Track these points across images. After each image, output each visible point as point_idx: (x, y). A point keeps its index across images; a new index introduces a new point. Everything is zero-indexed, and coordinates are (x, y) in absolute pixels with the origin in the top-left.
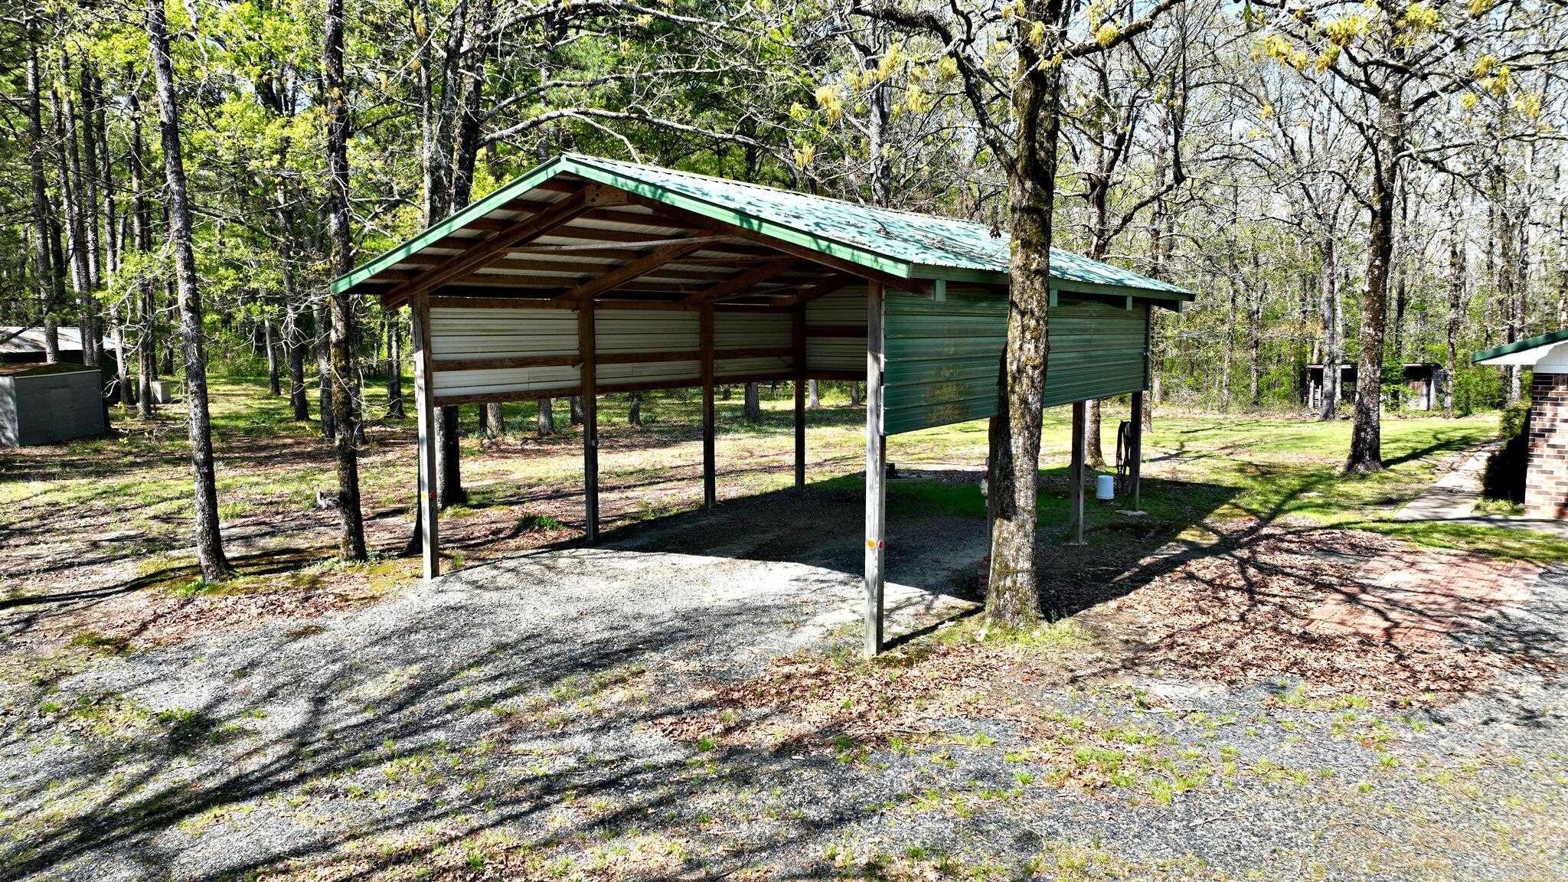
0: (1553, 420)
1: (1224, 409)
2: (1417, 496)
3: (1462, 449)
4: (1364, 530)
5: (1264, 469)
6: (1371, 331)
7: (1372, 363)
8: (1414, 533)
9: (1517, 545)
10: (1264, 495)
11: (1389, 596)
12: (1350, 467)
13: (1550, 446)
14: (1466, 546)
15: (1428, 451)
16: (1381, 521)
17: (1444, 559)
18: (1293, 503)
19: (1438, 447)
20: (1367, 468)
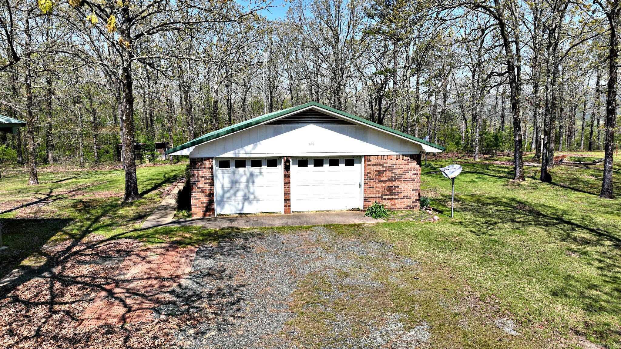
0: (198, 177)
1: (82, 166)
2: (152, 213)
3: (173, 182)
4: (126, 238)
5: (86, 204)
6: (128, 137)
7: (130, 152)
8: (148, 236)
9: (188, 236)
10: (82, 222)
11: (130, 286)
12: (127, 198)
13: (198, 188)
14: (169, 240)
15: (160, 185)
16: (135, 230)
17: (159, 251)
18: (96, 225)
19: (165, 182)
20: (133, 199)
